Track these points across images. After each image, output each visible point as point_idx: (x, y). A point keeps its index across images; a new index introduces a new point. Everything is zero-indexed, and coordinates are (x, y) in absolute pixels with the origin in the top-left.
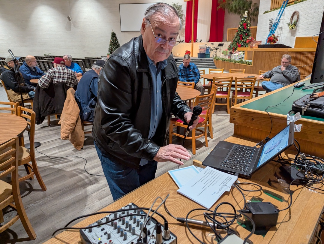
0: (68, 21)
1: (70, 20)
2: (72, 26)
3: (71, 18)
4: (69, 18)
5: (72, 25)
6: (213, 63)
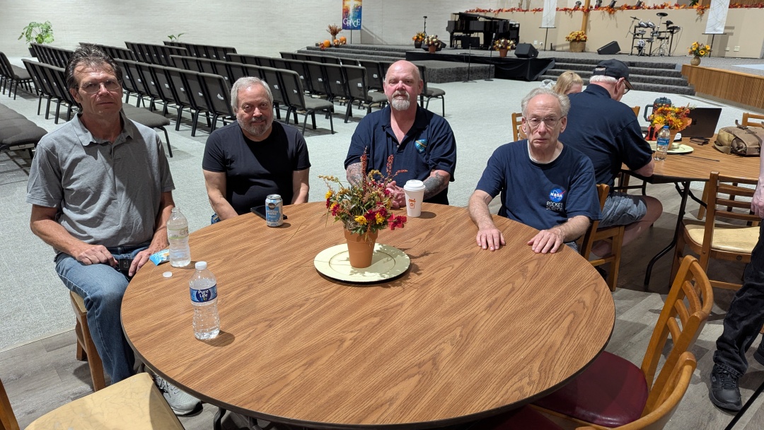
6: (676, 77)
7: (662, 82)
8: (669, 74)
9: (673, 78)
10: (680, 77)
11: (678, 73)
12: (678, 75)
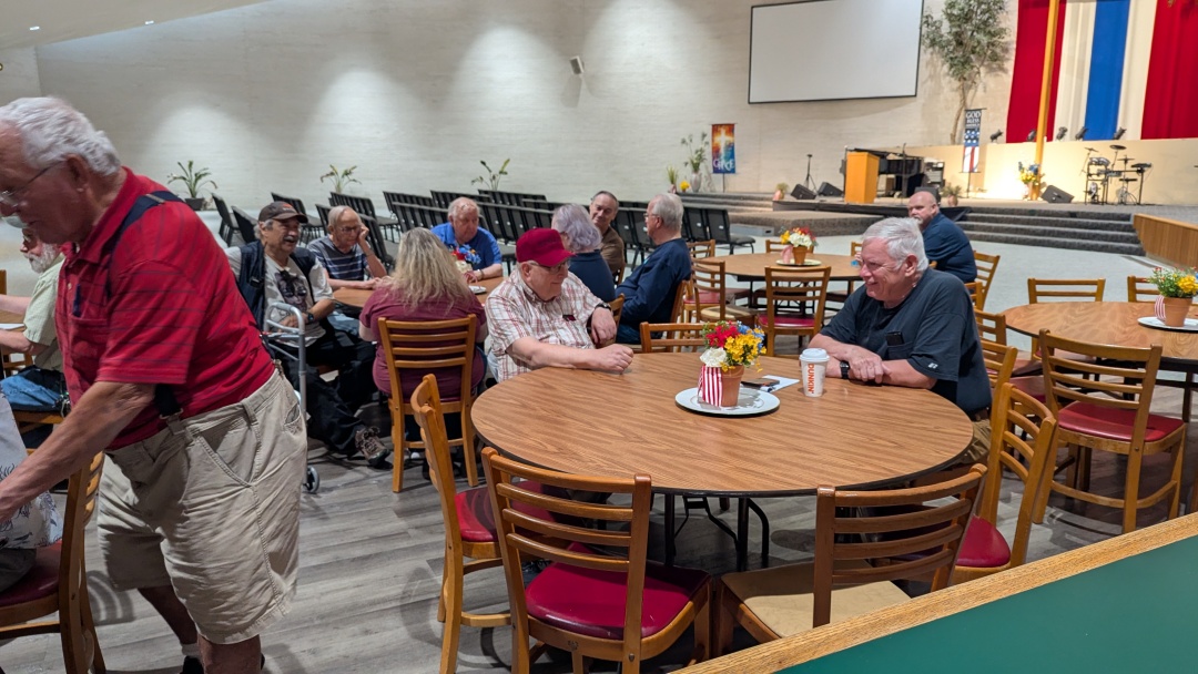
0: (572, 73)
1: (577, 70)
2: (582, 92)
3: (583, 64)
4: (575, 63)
5: (584, 86)
6: (1128, 231)
7: (1105, 238)
8: (1118, 228)
9: (1120, 233)
10: (1133, 231)
11: (1130, 226)
12: (1129, 229)
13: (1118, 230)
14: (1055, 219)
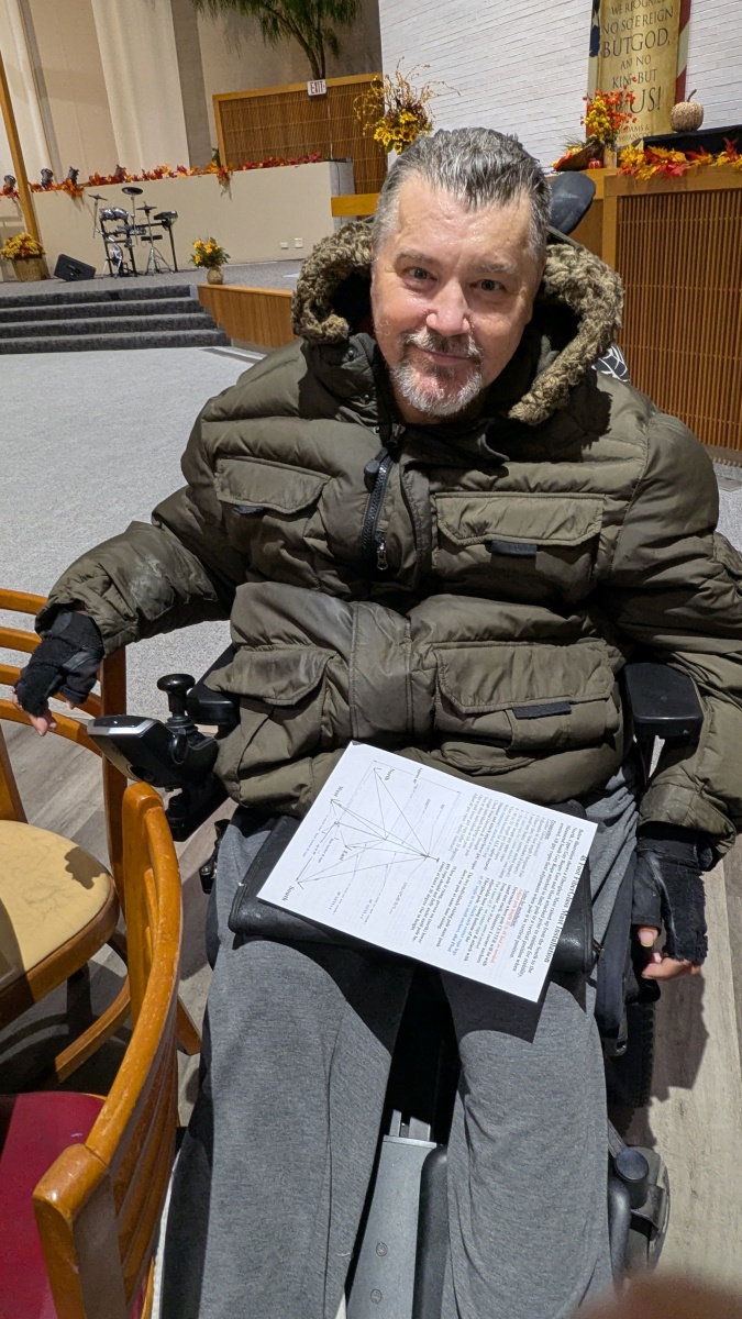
6: (195, 311)
7: (170, 325)
9: (187, 316)
10: (199, 311)
11: (194, 302)
12: (193, 307)
13: (182, 311)
14: (93, 304)
